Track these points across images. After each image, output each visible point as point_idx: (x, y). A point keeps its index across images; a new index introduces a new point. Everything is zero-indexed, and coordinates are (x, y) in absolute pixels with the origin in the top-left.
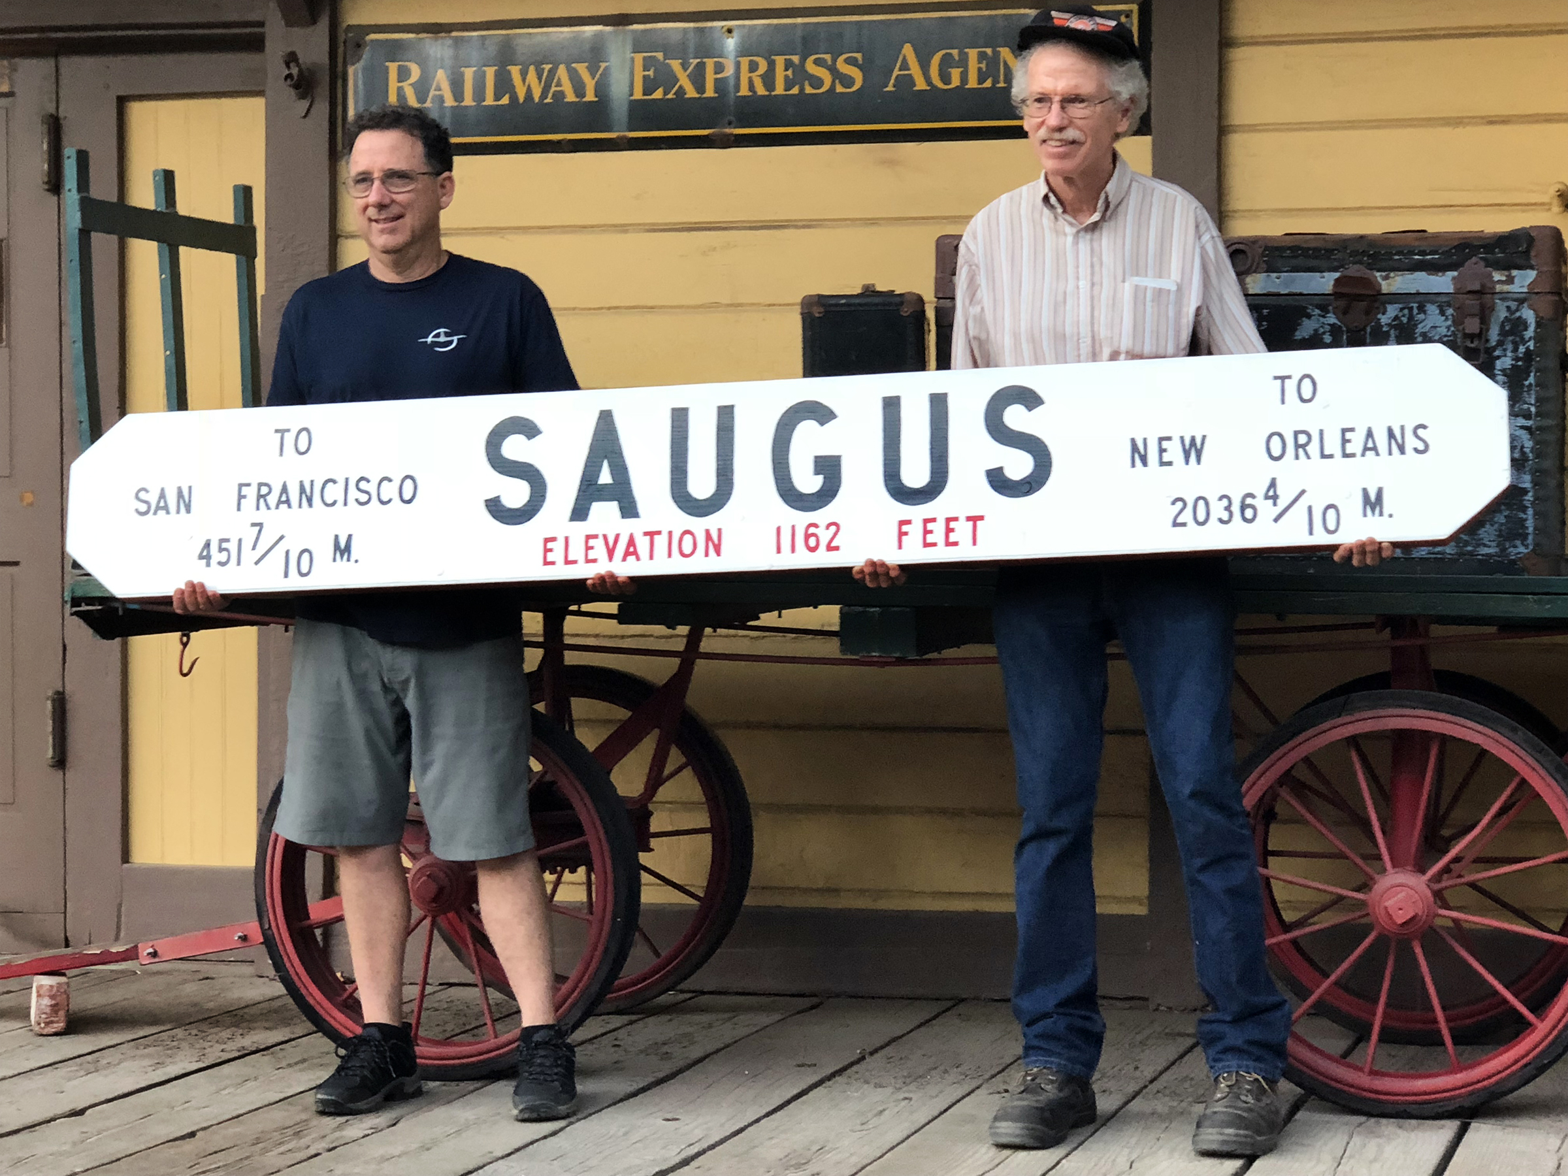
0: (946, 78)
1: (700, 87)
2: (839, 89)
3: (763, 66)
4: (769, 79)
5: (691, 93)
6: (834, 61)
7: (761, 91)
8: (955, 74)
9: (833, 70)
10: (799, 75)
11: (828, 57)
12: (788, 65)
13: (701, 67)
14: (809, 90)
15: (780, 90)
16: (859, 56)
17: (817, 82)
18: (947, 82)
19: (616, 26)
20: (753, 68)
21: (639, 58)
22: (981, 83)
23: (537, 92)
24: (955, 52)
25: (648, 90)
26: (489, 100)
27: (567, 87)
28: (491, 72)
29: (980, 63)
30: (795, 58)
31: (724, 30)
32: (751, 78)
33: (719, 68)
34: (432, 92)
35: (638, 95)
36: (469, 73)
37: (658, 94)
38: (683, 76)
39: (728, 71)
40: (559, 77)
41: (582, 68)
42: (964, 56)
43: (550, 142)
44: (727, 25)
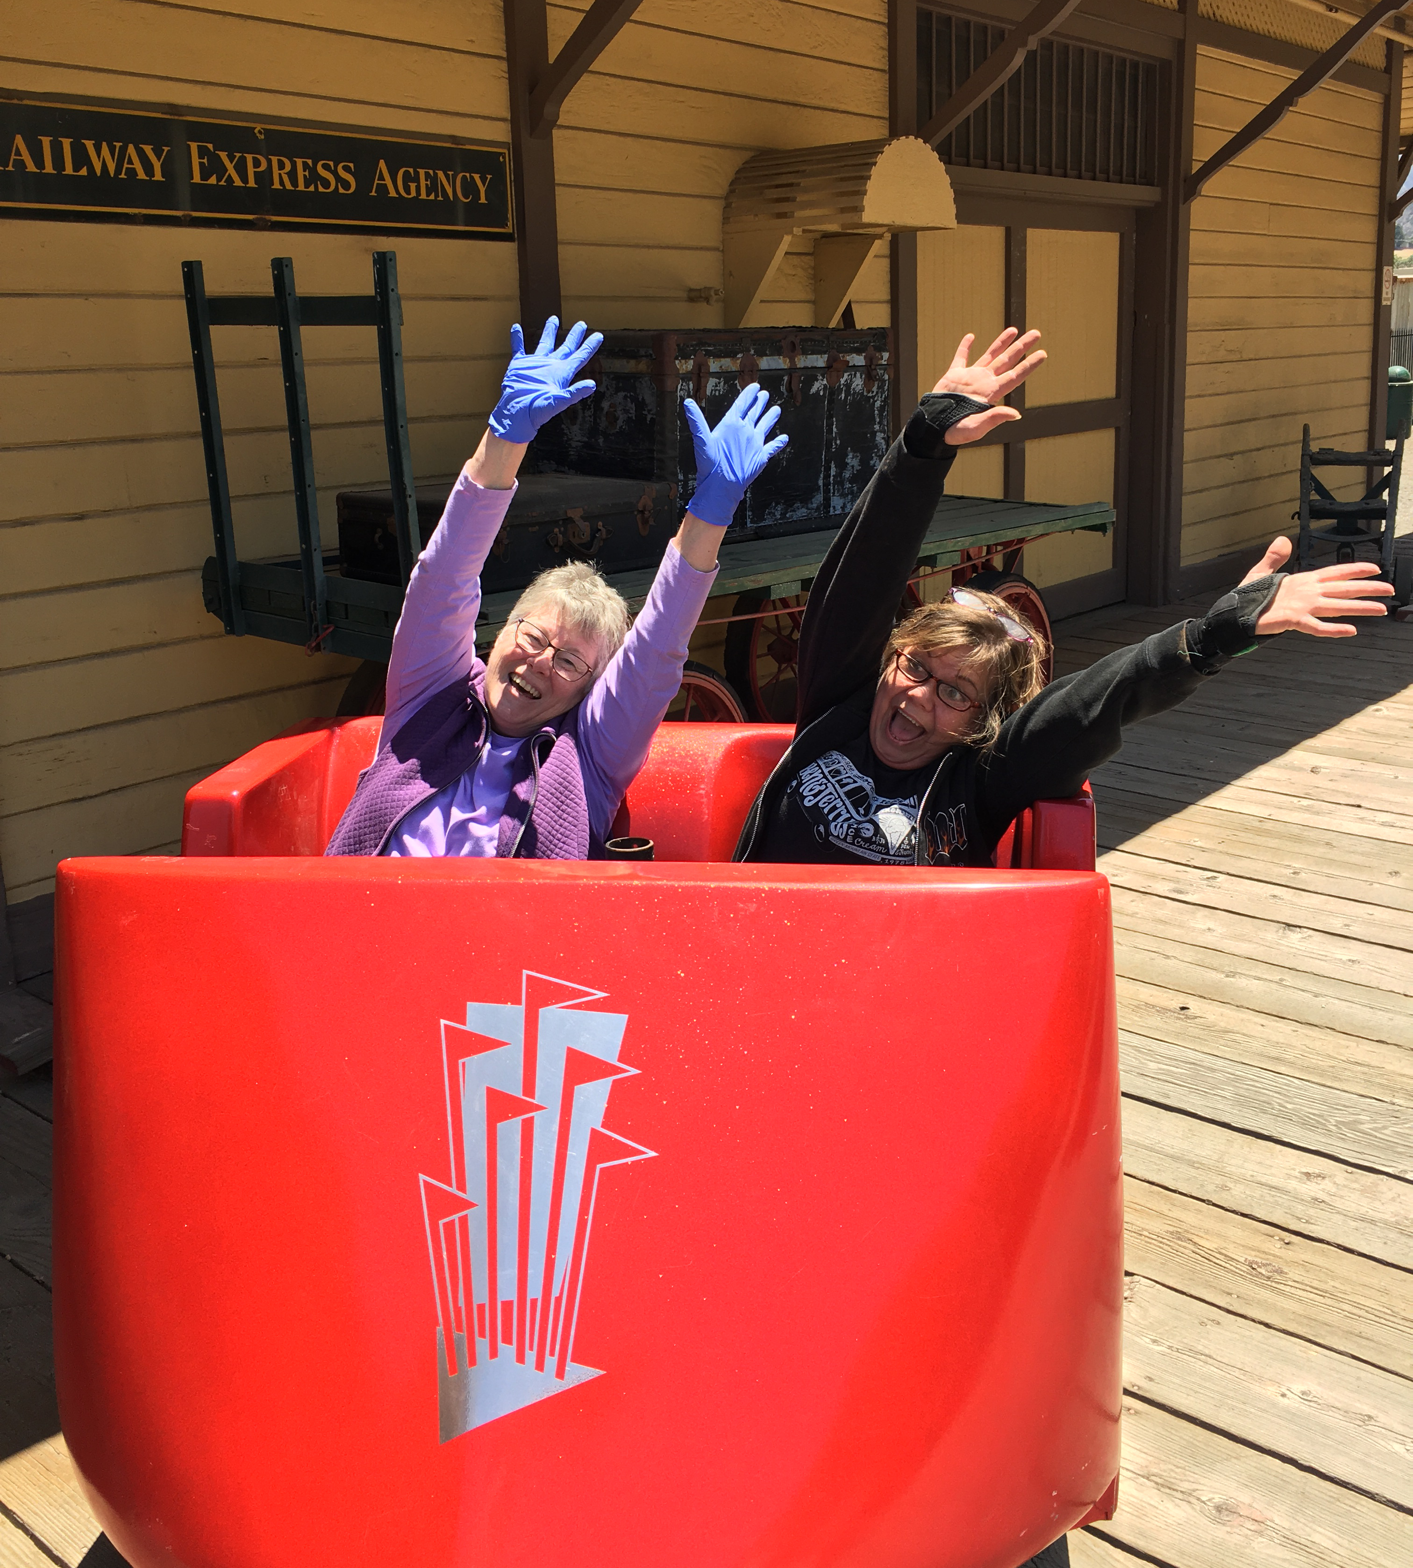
0: (408, 191)
1: (244, 178)
2: (341, 191)
3: (288, 167)
4: (293, 175)
5: (238, 182)
6: (336, 166)
7: (289, 186)
8: (413, 186)
9: (335, 173)
10: (313, 178)
11: (331, 163)
12: (305, 165)
13: (243, 160)
14: (321, 189)
15: (301, 187)
16: (351, 165)
17: (326, 184)
18: (409, 193)
19: (171, 114)
20: (281, 166)
21: (194, 146)
22: (428, 196)
23: (112, 167)
24: (411, 170)
25: (205, 176)
26: (69, 170)
27: (137, 165)
28: (66, 143)
29: (426, 180)
30: (310, 162)
31: (256, 131)
32: (280, 174)
33: (257, 163)
34: (13, 157)
35: (197, 179)
36: (46, 141)
37: (213, 180)
38: (230, 167)
39: (263, 167)
40: (129, 155)
41: (148, 149)
42: (417, 174)
43: (126, 215)
44: (258, 127)
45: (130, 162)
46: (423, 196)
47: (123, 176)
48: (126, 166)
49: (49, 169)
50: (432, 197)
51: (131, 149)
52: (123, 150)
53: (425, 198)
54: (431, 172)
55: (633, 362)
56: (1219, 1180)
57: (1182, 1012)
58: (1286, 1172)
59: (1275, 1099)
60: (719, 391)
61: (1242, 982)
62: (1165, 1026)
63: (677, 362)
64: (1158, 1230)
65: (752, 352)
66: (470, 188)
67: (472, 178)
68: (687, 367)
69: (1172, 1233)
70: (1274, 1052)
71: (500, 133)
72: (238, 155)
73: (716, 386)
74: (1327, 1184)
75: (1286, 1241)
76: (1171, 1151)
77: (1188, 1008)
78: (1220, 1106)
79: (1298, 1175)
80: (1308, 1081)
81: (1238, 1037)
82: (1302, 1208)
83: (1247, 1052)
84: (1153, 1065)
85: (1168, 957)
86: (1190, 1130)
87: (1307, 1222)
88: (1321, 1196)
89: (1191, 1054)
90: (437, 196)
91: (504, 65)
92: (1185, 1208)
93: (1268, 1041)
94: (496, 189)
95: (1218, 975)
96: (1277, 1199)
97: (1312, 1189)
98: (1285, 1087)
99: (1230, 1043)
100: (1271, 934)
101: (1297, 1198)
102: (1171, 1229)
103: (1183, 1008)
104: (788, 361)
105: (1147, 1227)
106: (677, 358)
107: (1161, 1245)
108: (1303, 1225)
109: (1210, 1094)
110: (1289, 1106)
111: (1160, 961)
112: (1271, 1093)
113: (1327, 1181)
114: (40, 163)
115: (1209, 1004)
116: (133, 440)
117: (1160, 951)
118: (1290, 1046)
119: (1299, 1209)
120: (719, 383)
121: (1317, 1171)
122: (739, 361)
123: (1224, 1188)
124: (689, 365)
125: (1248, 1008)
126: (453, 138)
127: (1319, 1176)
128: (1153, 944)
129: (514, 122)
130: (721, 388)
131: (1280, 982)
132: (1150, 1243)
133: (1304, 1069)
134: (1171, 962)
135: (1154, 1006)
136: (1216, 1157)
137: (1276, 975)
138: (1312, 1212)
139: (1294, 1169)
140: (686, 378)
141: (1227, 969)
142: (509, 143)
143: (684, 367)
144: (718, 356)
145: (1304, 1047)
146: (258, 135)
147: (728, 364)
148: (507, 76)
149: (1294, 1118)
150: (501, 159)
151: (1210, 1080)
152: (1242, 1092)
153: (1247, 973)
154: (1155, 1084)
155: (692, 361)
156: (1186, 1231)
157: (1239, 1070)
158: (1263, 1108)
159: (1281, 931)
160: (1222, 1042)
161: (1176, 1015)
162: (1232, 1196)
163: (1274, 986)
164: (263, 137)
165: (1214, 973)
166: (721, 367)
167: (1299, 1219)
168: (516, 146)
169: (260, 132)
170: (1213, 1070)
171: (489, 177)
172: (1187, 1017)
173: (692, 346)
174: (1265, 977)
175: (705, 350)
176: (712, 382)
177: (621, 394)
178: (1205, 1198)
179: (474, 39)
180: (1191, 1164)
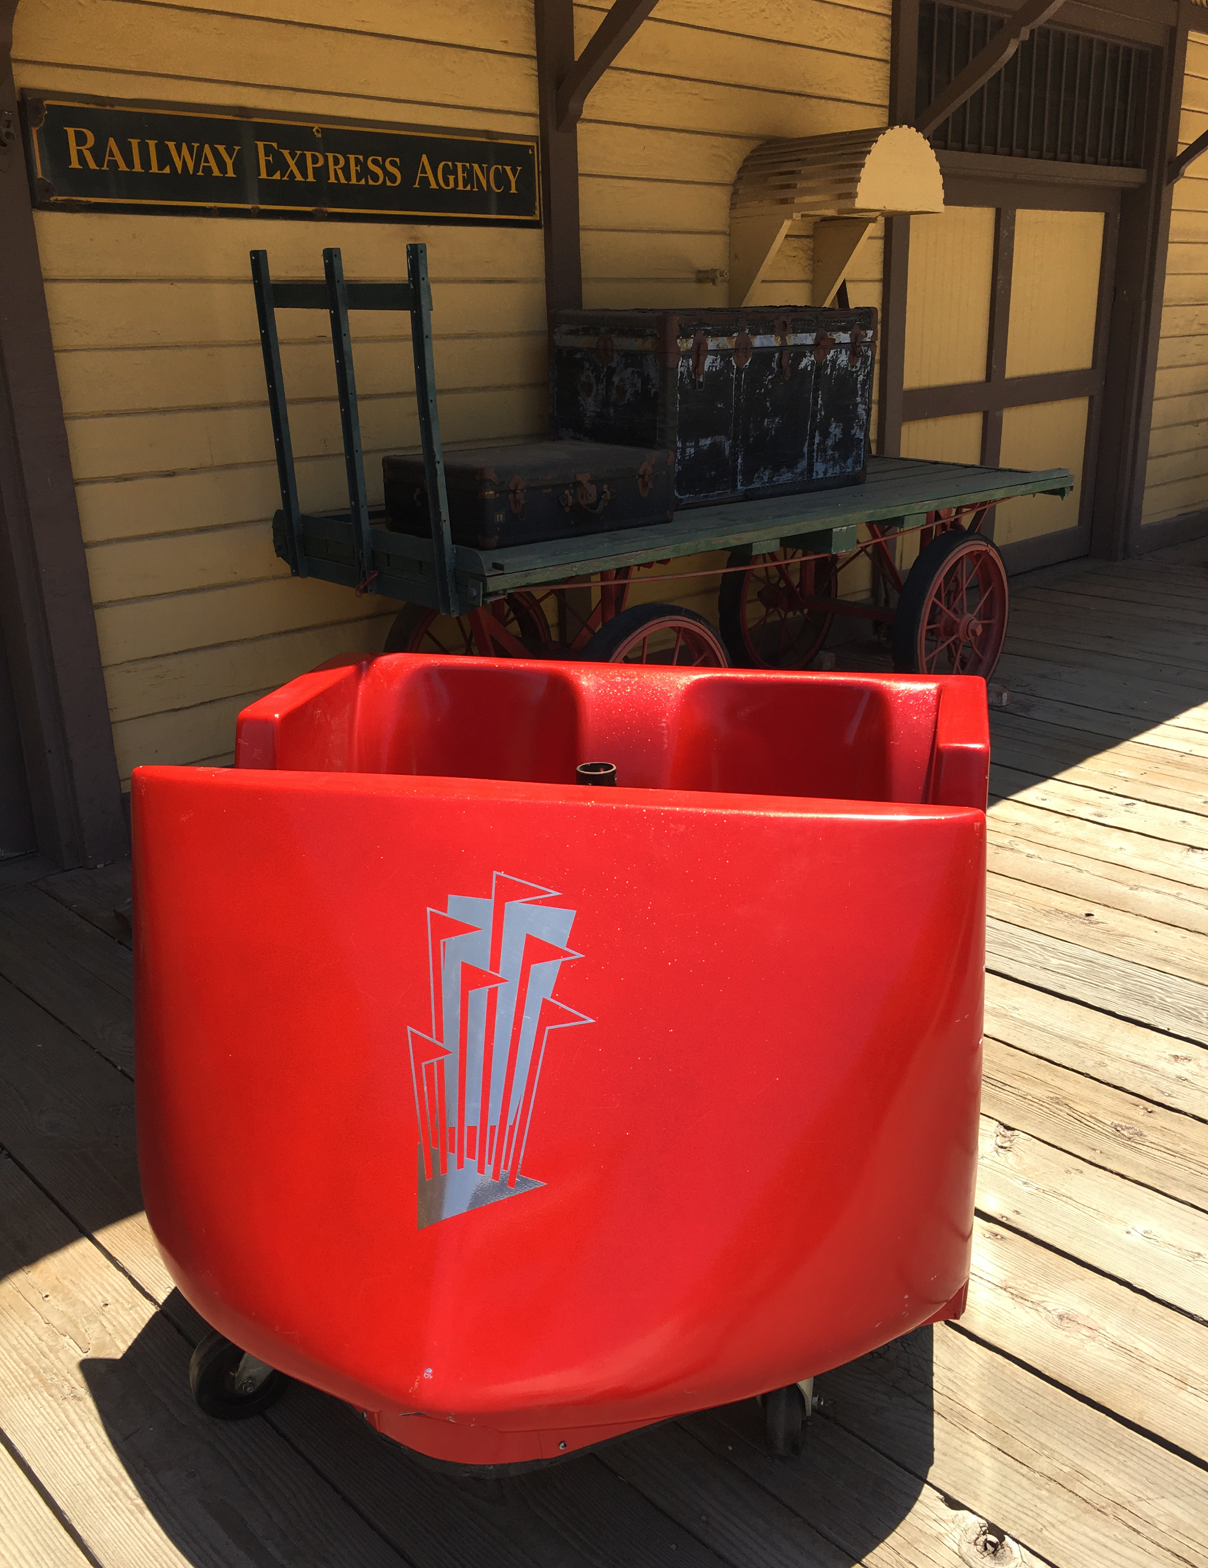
0: (447, 183)
1: (304, 174)
2: (389, 184)
3: (342, 163)
4: (346, 170)
5: (299, 177)
6: (384, 161)
7: (343, 180)
8: (451, 178)
9: (383, 168)
10: (364, 172)
11: (380, 159)
12: (357, 161)
13: (303, 157)
14: (371, 182)
15: (354, 181)
16: (397, 160)
17: (375, 177)
18: (447, 184)
19: (241, 117)
20: (336, 161)
21: (261, 145)
22: (465, 186)
23: (191, 165)
24: (450, 164)
25: (270, 172)
26: (155, 169)
27: (213, 164)
28: (152, 144)
29: (463, 173)
30: (361, 157)
31: (314, 130)
32: (335, 170)
33: (315, 160)
34: (107, 158)
35: (263, 175)
36: (135, 143)
37: (277, 176)
38: (292, 163)
39: (321, 163)
40: (206, 155)
41: (221, 148)
42: (455, 167)
43: (204, 208)
44: (316, 127)
45: (207, 161)
46: (461, 187)
47: (200, 173)
48: (203, 164)
49: (138, 168)
50: (468, 188)
51: (207, 149)
52: (201, 149)
53: (462, 189)
54: (468, 165)
55: (640, 341)
56: (1098, 1058)
57: (1087, 918)
58: (1157, 1054)
59: (1157, 994)
60: (716, 367)
61: (1142, 894)
62: (1070, 929)
63: (678, 341)
64: (1040, 1095)
65: (747, 331)
66: (501, 179)
67: (504, 170)
68: (687, 346)
69: (1052, 1098)
70: (1162, 954)
71: (528, 127)
72: (299, 152)
73: (713, 362)
74: (1191, 1066)
75: (1149, 1110)
76: (1060, 1033)
77: (1093, 915)
78: (1109, 998)
79: (1168, 1057)
80: (1189, 980)
81: (1133, 941)
82: (1168, 1084)
83: (1140, 953)
84: (1055, 962)
85: (1080, 871)
86: (1079, 1016)
87: (1169, 1095)
88: (1185, 1075)
89: (1090, 954)
90: (472, 187)
91: (534, 64)
92: (1065, 1078)
93: (1159, 945)
94: (525, 181)
95: (1123, 887)
96: (1145, 1075)
97: (1180, 1069)
98: (1167, 984)
99: (1125, 946)
100: (1177, 853)
101: (1164, 1076)
102: (1052, 1095)
103: (1088, 915)
104: (779, 339)
105: (1031, 1093)
106: (678, 337)
107: (1041, 1107)
108: (1165, 1098)
109: (1101, 986)
110: (1169, 1000)
111: (1073, 873)
112: (1154, 989)
113: (1191, 1063)
114: (130, 163)
115: (1112, 912)
116: (215, 408)
117: (1075, 865)
118: (1176, 949)
119: (1164, 1084)
120: (716, 360)
121: (1184, 1055)
122: (734, 340)
123: (1102, 1064)
124: (690, 343)
125: (1145, 917)
126: (487, 133)
127: (1186, 1059)
128: (1069, 859)
129: (543, 117)
130: (718, 365)
131: (1176, 896)
132: (1032, 1106)
133: (1188, 970)
134: (1084, 876)
135: (1063, 912)
136: (1098, 1039)
137: (1175, 889)
138: (1175, 1087)
139: (1164, 1052)
140: (686, 355)
141: (1131, 883)
142: (537, 137)
143: (685, 345)
144: (715, 334)
145: (1190, 952)
146: (316, 133)
147: (725, 342)
148: (536, 73)
149: (1172, 1010)
150: (530, 152)
151: (1102, 975)
152: (1129, 986)
153: (1149, 887)
154: (1054, 977)
155: (692, 340)
156: (1064, 1098)
157: (1129, 968)
158: (1145, 1000)
159: (1185, 852)
160: (1119, 944)
161: (1081, 920)
162: (1108, 1072)
163: (1171, 899)
164: (320, 135)
165: (1120, 885)
166: (718, 345)
167: (1163, 1093)
168: (544, 139)
169: (318, 131)
170: (1107, 967)
171: (519, 168)
172: (1091, 922)
173: (692, 326)
174: (1164, 890)
175: (704, 330)
176: (709, 359)
177: (630, 370)
178: (1084, 1072)
179: (506, 39)
180: (1076, 1043)
